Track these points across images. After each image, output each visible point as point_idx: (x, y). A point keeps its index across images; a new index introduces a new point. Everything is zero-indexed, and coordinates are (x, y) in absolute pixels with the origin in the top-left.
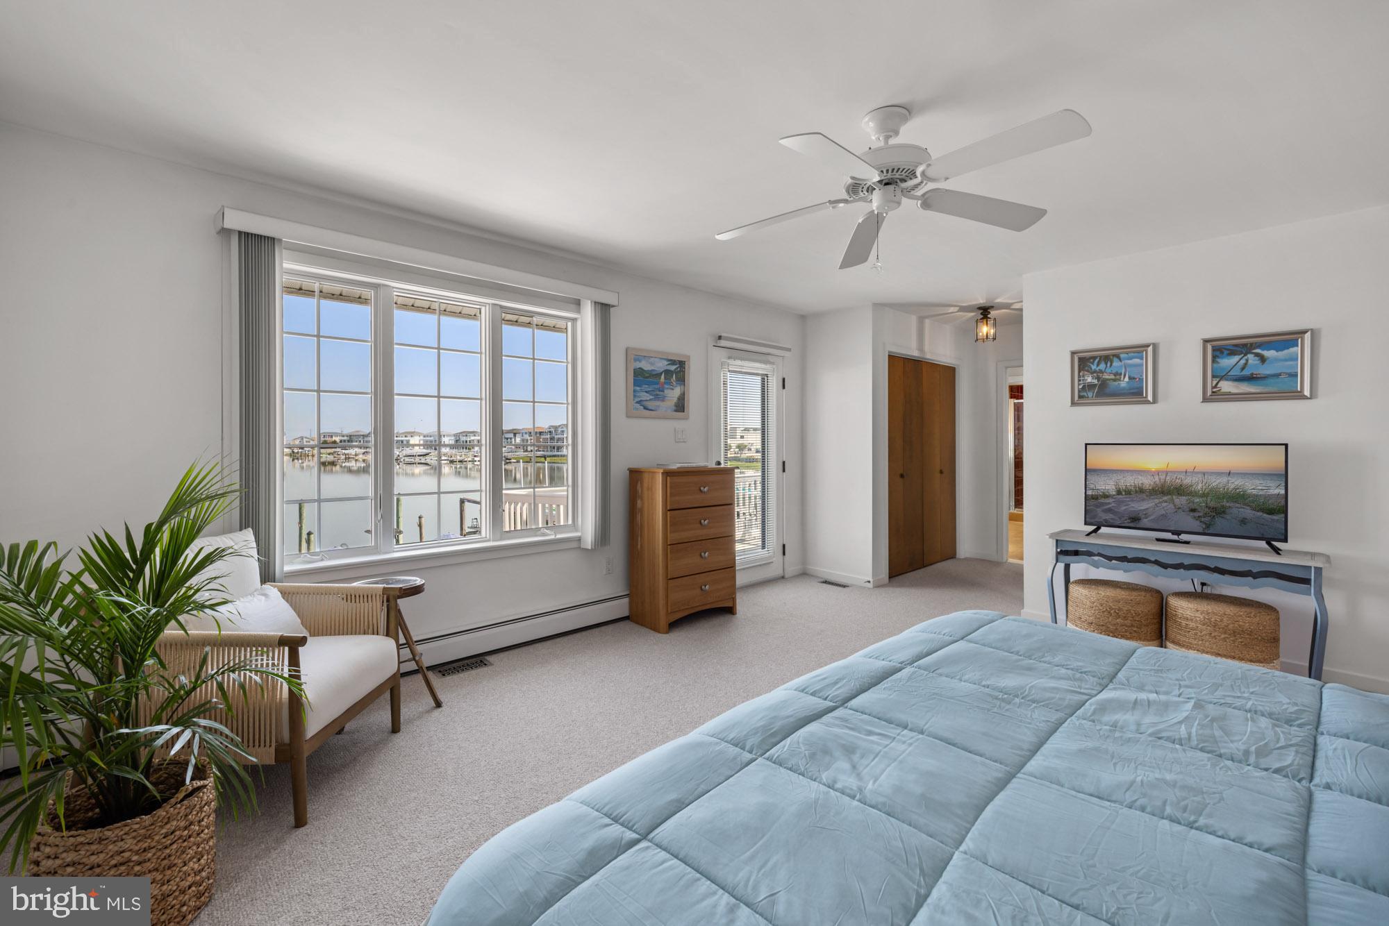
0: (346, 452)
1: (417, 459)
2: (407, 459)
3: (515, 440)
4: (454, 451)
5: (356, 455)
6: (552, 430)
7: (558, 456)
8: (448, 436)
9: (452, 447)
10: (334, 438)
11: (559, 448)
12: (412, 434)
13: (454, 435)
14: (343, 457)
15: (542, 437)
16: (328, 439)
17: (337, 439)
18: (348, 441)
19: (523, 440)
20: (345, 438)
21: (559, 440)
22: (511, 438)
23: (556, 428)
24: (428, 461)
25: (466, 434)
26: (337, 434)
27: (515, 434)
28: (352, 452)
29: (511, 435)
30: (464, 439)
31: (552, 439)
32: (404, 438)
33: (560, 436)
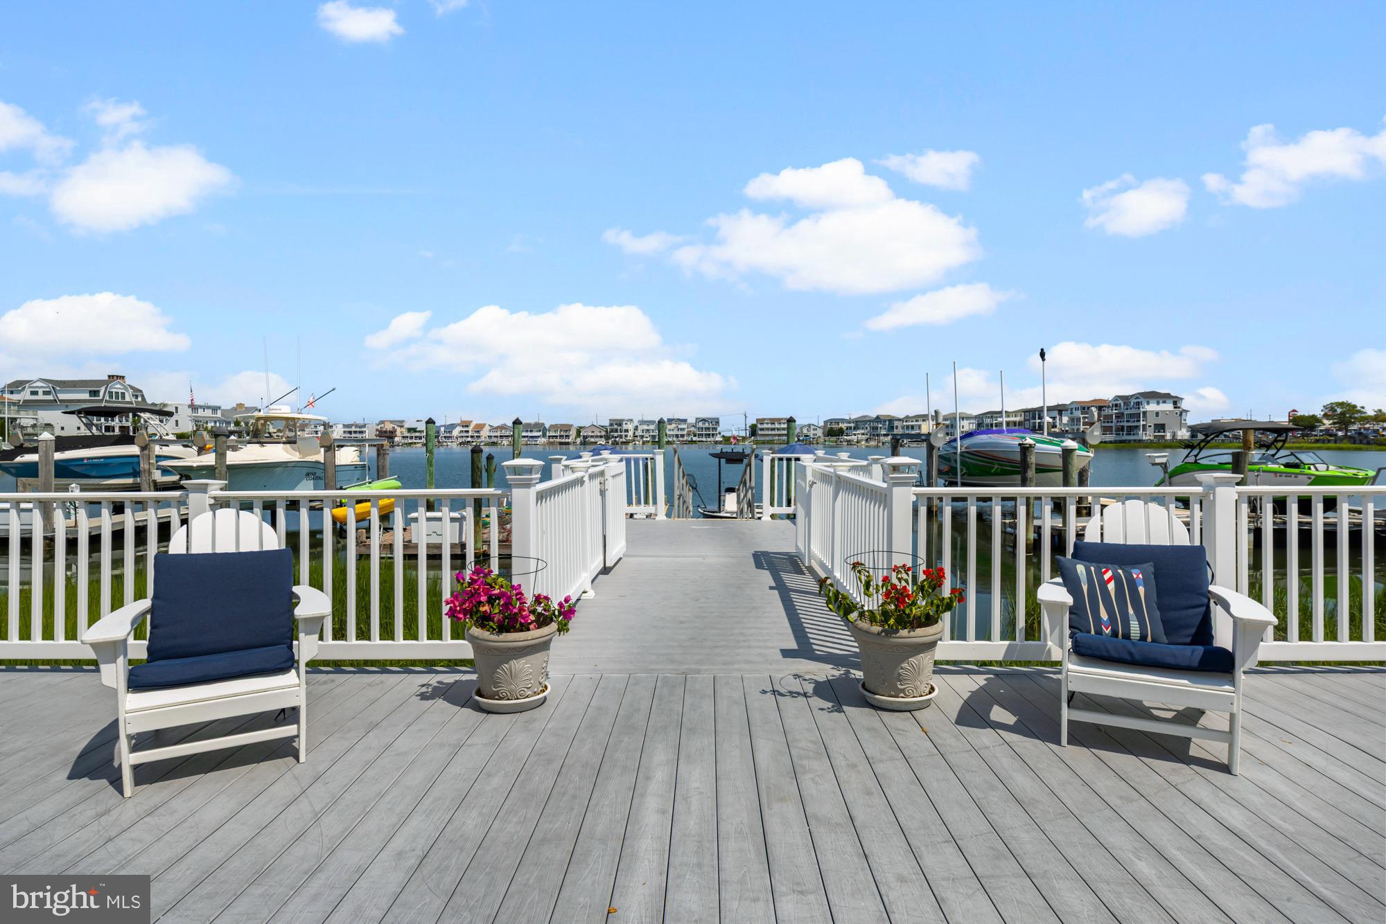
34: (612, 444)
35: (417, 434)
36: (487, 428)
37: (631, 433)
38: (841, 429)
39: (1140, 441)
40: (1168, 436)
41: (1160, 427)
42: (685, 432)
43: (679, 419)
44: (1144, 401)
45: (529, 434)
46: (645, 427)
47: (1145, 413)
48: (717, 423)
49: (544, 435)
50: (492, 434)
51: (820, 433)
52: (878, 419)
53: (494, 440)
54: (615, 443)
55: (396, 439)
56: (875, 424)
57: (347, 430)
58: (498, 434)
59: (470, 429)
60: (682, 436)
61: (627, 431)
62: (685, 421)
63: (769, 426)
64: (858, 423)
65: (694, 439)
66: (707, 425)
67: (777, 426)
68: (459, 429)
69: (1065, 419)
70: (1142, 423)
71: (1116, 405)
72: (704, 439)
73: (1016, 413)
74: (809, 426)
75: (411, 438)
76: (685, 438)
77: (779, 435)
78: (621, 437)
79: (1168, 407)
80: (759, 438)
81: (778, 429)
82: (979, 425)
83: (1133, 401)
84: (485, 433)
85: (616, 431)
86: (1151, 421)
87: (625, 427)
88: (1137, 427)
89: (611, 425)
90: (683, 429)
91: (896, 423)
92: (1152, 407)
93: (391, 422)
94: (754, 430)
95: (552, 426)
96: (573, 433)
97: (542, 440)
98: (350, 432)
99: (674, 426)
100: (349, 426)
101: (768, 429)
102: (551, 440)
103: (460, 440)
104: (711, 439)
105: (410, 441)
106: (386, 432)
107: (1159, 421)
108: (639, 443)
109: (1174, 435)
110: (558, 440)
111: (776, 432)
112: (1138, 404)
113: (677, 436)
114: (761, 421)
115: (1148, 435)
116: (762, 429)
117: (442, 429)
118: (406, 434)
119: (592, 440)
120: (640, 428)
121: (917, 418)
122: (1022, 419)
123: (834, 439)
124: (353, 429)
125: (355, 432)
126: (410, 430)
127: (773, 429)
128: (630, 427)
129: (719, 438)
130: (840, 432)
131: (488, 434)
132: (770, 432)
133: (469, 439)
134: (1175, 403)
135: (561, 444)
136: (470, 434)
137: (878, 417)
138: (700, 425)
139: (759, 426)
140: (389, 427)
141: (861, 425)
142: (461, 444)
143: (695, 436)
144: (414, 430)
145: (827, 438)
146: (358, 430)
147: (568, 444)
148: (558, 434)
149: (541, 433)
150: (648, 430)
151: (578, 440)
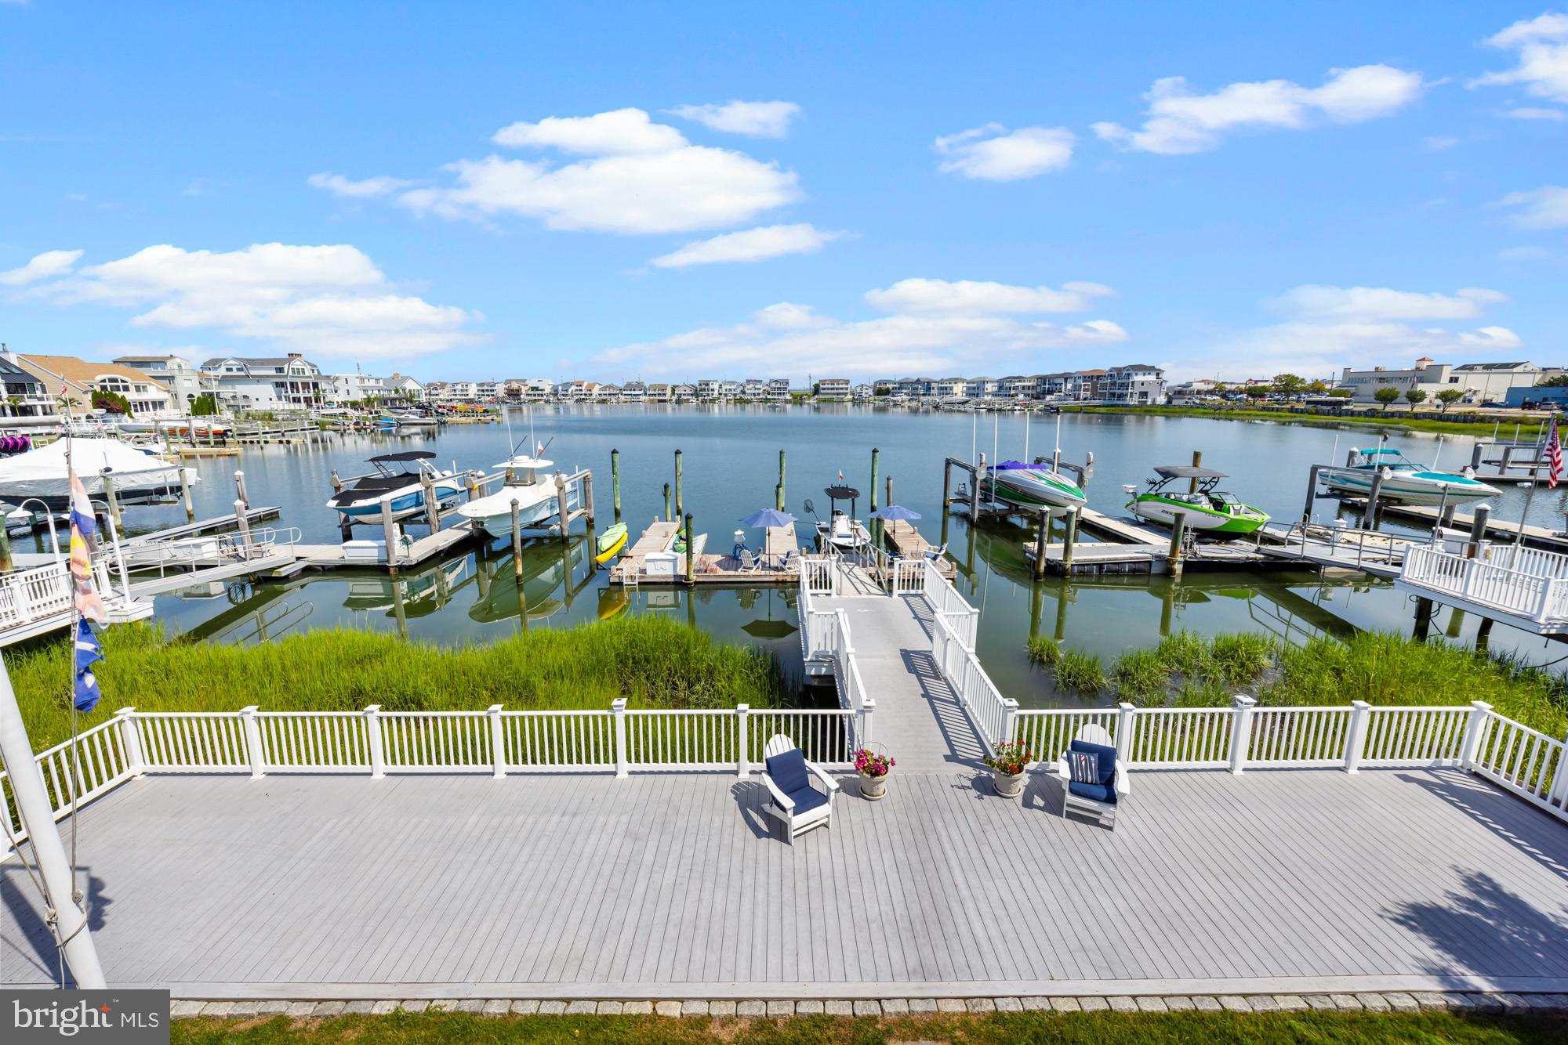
0: (895, 399)
1: (956, 407)
2: (946, 407)
3: (1066, 386)
4: (994, 399)
5: (902, 402)
6: (1115, 373)
7: (1118, 406)
8: (991, 382)
9: (994, 395)
10: (888, 385)
11: (1121, 396)
12: (956, 381)
13: (998, 381)
14: (892, 403)
15: (1100, 382)
16: (883, 386)
17: (890, 386)
18: (899, 388)
19: (1075, 387)
20: (897, 386)
21: (1122, 385)
22: (1061, 384)
23: (1119, 370)
24: (968, 409)
25: (1011, 379)
26: (890, 382)
27: (1066, 380)
28: (898, 398)
29: (1062, 381)
30: (1008, 385)
31: (1113, 384)
32: (948, 385)
33: (1124, 381)
34: (702, 402)
35: (540, 392)
36: (597, 387)
37: (716, 392)
38: (888, 389)
39: (1127, 406)
40: (1149, 403)
41: (1144, 394)
42: (761, 392)
43: (756, 381)
44: (1133, 373)
45: (633, 393)
46: (728, 387)
47: (1133, 383)
48: (787, 383)
49: (646, 394)
50: (601, 392)
51: (870, 391)
52: (918, 381)
53: (604, 397)
54: (705, 401)
55: (522, 396)
56: (916, 386)
57: (480, 388)
58: (607, 392)
59: (583, 388)
60: (759, 394)
61: (713, 390)
62: (760, 382)
63: (830, 386)
64: (901, 385)
65: (768, 397)
66: (778, 385)
67: (836, 386)
68: (573, 388)
69: (1069, 386)
70: (1130, 391)
71: (1111, 375)
72: (776, 397)
73: (1030, 379)
74: (862, 386)
75: (535, 395)
76: (761, 396)
77: (838, 394)
78: (708, 395)
79: (1152, 378)
80: (821, 397)
81: (837, 389)
82: (1000, 388)
83: (1125, 372)
84: (596, 391)
85: (704, 390)
86: (1138, 389)
87: (711, 387)
88: (1126, 395)
89: (700, 385)
90: (759, 389)
91: (933, 385)
92: (1139, 378)
93: (517, 381)
94: (816, 390)
95: (651, 386)
96: (669, 391)
97: (642, 398)
98: (483, 391)
99: (751, 385)
100: (482, 385)
101: (828, 389)
102: (652, 398)
103: (576, 398)
104: (782, 397)
105: (534, 398)
106: (513, 390)
107: (1143, 389)
108: (723, 400)
109: (1154, 400)
110: (658, 398)
111: (835, 391)
112: (1129, 375)
113: (754, 394)
114: (823, 382)
115: (1134, 401)
116: (824, 389)
117: (560, 388)
118: (530, 392)
119: (685, 397)
120: (724, 387)
121: (950, 381)
122: (1035, 384)
123: (882, 397)
124: (485, 388)
125: (487, 390)
126: (533, 389)
127: (833, 389)
128: (716, 386)
129: (788, 397)
130: (887, 392)
131: (598, 392)
132: (830, 391)
133: (583, 397)
134: (1158, 374)
135: (660, 401)
136: (583, 392)
137: (918, 380)
138: (773, 385)
139: (822, 386)
140: (515, 386)
141: (905, 386)
142: (577, 401)
143: (769, 394)
144: (536, 389)
145: (877, 397)
146: (489, 388)
147: (664, 401)
148: (657, 392)
149: (642, 392)
150: (730, 390)
151: (674, 398)
